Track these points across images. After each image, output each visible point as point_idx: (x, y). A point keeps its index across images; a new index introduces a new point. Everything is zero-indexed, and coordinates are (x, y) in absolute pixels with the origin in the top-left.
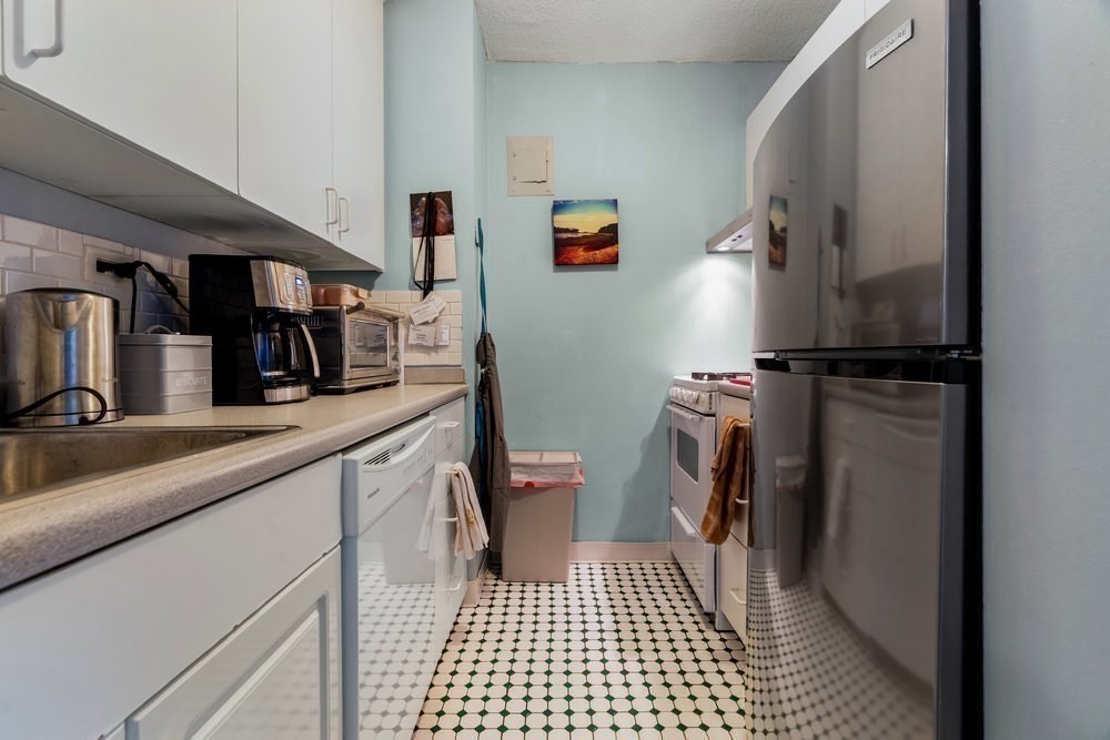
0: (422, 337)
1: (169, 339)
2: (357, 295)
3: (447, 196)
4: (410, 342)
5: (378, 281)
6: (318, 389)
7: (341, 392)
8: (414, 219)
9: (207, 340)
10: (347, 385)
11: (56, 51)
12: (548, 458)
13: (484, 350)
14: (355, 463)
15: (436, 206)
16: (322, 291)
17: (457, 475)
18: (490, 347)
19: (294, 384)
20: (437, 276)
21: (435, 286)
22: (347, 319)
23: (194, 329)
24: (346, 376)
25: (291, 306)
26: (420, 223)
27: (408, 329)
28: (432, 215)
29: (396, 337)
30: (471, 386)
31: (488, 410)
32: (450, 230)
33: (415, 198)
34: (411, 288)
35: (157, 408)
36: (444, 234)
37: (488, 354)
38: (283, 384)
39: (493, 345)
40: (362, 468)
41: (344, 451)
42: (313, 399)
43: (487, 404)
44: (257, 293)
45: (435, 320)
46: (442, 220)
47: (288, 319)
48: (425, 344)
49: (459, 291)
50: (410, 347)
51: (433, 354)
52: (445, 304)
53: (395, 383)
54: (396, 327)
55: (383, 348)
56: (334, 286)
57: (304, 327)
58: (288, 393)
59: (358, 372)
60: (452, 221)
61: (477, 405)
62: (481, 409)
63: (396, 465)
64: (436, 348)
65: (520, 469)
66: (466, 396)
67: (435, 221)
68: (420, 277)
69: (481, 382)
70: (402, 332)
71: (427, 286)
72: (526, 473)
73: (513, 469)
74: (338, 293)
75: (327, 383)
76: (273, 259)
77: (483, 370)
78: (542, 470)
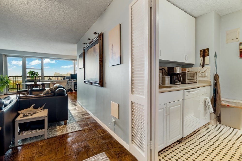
0: (201, 75)
1: (166, 77)
2: (189, 69)
3: (208, 49)
4: (200, 76)
5: (193, 66)
6: (182, 83)
7: (186, 84)
8: (201, 54)
9: (169, 77)
10: (187, 83)
11: (160, 56)
12: (236, 101)
13: (216, 77)
14: (184, 92)
15: (205, 51)
16: (183, 69)
17: (206, 99)
18: (218, 77)
19: (179, 82)
20: (205, 64)
21: (205, 66)
22: (187, 73)
23: (168, 76)
24: (186, 81)
25: (179, 73)
26: (202, 55)
27: (199, 73)
28: (204, 53)
29: (197, 75)
30: (212, 84)
31: (216, 89)
32: (208, 55)
33: (201, 51)
34: (200, 66)
35: (165, 84)
36: (207, 56)
37: (217, 78)
38: (178, 82)
39: (218, 76)
40: (185, 92)
41: (183, 90)
42: (181, 84)
43: (216, 88)
44: (175, 71)
45: (205, 72)
46: (206, 54)
47: (178, 74)
48: (202, 76)
49: (210, 66)
50: (199, 77)
51: (204, 78)
52: (207, 69)
53: (196, 83)
54: (197, 73)
55: (194, 77)
56: (185, 68)
57: (180, 75)
58: (178, 83)
59: (189, 81)
60: (209, 54)
61: (214, 88)
62: (215, 88)
63: (191, 93)
64: (205, 77)
65: (226, 102)
66: (211, 86)
67: (205, 54)
68: (202, 64)
69: (215, 83)
70: (198, 74)
71: (203, 66)
72: (228, 103)
73: (222, 101)
74: (186, 69)
75: (184, 82)
76: (177, 67)
77: (215, 81)
78: (232, 103)
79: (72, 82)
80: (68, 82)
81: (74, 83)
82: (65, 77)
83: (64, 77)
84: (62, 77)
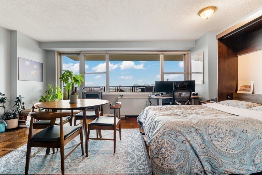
79: (158, 99)
80: (150, 98)
81: (163, 99)
82: (144, 88)
83: (142, 88)
84: (140, 88)
